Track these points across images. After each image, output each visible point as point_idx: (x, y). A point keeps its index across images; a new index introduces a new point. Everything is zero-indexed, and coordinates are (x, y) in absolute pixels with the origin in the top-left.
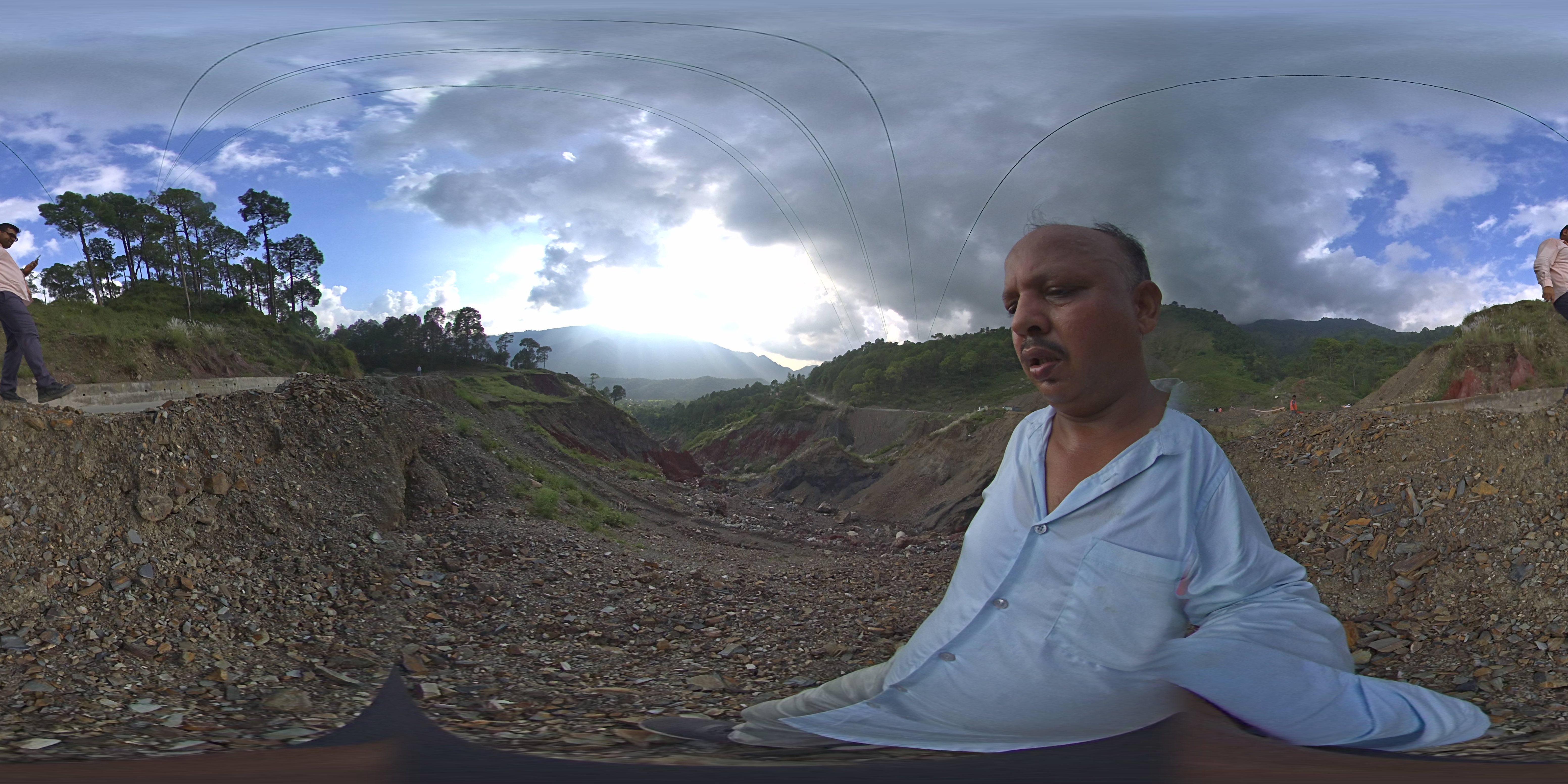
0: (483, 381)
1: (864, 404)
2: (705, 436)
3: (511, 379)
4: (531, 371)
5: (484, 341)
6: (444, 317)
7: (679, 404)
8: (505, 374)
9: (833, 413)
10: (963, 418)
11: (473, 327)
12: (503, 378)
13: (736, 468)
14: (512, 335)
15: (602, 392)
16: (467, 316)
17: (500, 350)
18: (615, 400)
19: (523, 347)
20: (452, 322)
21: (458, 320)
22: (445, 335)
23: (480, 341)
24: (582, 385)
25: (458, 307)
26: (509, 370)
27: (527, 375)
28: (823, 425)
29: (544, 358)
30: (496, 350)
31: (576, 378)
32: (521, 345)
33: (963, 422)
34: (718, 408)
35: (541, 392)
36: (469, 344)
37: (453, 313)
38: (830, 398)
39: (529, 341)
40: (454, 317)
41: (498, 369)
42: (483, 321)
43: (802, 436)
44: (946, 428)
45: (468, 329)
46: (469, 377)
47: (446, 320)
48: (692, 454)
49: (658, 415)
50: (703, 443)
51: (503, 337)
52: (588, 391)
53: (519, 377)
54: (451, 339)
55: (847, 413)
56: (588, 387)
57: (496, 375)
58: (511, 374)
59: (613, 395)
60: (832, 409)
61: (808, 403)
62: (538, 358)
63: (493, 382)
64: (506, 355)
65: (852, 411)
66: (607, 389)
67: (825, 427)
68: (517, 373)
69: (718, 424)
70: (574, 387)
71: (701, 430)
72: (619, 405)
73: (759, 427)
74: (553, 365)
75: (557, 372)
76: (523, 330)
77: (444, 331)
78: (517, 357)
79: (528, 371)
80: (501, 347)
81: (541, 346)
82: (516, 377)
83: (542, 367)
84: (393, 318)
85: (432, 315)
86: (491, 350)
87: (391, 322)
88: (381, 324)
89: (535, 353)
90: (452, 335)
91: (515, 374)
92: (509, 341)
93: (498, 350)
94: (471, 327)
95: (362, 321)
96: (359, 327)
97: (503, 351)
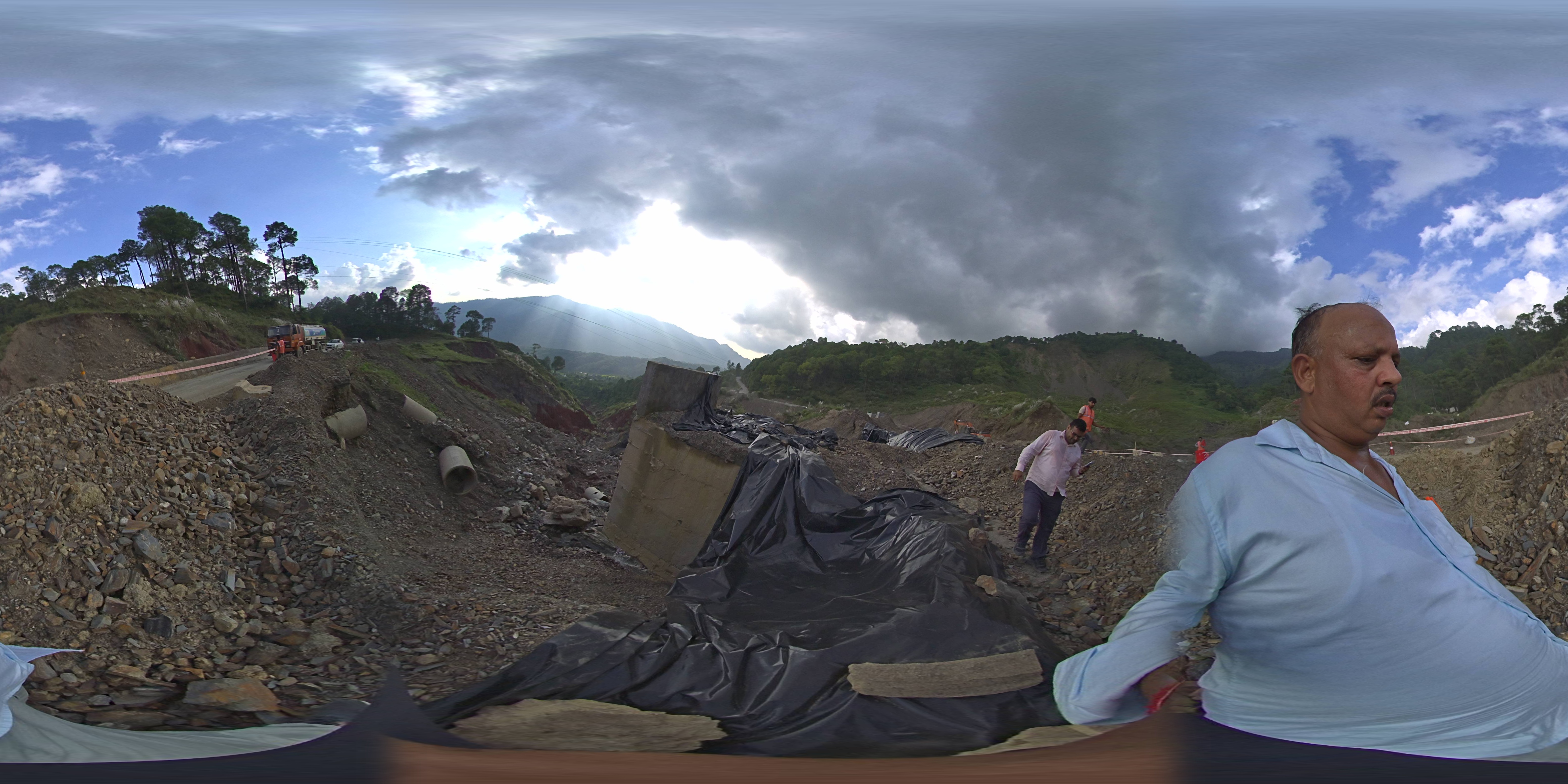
0: (427, 346)
3: (456, 346)
5: (433, 311)
8: (450, 342)
15: (543, 362)
16: (419, 292)
17: (448, 321)
18: (556, 369)
19: (469, 318)
20: (405, 298)
21: (411, 296)
23: (430, 310)
24: (522, 353)
25: (411, 286)
26: (455, 339)
27: (467, 342)
29: (488, 329)
30: (444, 320)
31: (518, 347)
36: (421, 316)
37: (406, 290)
39: (475, 311)
40: (407, 294)
41: (443, 337)
42: (433, 294)
49: (602, 388)
53: (464, 344)
56: (526, 355)
57: (441, 342)
58: (453, 341)
59: (553, 364)
66: (548, 359)
68: (462, 341)
72: (560, 372)
74: (495, 334)
75: (498, 340)
77: (398, 306)
78: (462, 327)
79: (472, 339)
80: (450, 318)
81: (485, 317)
82: (459, 343)
83: (487, 336)
84: (354, 295)
85: (388, 293)
86: (439, 321)
87: (352, 298)
88: (345, 300)
89: (481, 324)
90: (405, 308)
91: (457, 341)
92: (457, 313)
93: (446, 320)
94: (422, 302)
95: (328, 298)
96: (325, 304)
97: (451, 321)
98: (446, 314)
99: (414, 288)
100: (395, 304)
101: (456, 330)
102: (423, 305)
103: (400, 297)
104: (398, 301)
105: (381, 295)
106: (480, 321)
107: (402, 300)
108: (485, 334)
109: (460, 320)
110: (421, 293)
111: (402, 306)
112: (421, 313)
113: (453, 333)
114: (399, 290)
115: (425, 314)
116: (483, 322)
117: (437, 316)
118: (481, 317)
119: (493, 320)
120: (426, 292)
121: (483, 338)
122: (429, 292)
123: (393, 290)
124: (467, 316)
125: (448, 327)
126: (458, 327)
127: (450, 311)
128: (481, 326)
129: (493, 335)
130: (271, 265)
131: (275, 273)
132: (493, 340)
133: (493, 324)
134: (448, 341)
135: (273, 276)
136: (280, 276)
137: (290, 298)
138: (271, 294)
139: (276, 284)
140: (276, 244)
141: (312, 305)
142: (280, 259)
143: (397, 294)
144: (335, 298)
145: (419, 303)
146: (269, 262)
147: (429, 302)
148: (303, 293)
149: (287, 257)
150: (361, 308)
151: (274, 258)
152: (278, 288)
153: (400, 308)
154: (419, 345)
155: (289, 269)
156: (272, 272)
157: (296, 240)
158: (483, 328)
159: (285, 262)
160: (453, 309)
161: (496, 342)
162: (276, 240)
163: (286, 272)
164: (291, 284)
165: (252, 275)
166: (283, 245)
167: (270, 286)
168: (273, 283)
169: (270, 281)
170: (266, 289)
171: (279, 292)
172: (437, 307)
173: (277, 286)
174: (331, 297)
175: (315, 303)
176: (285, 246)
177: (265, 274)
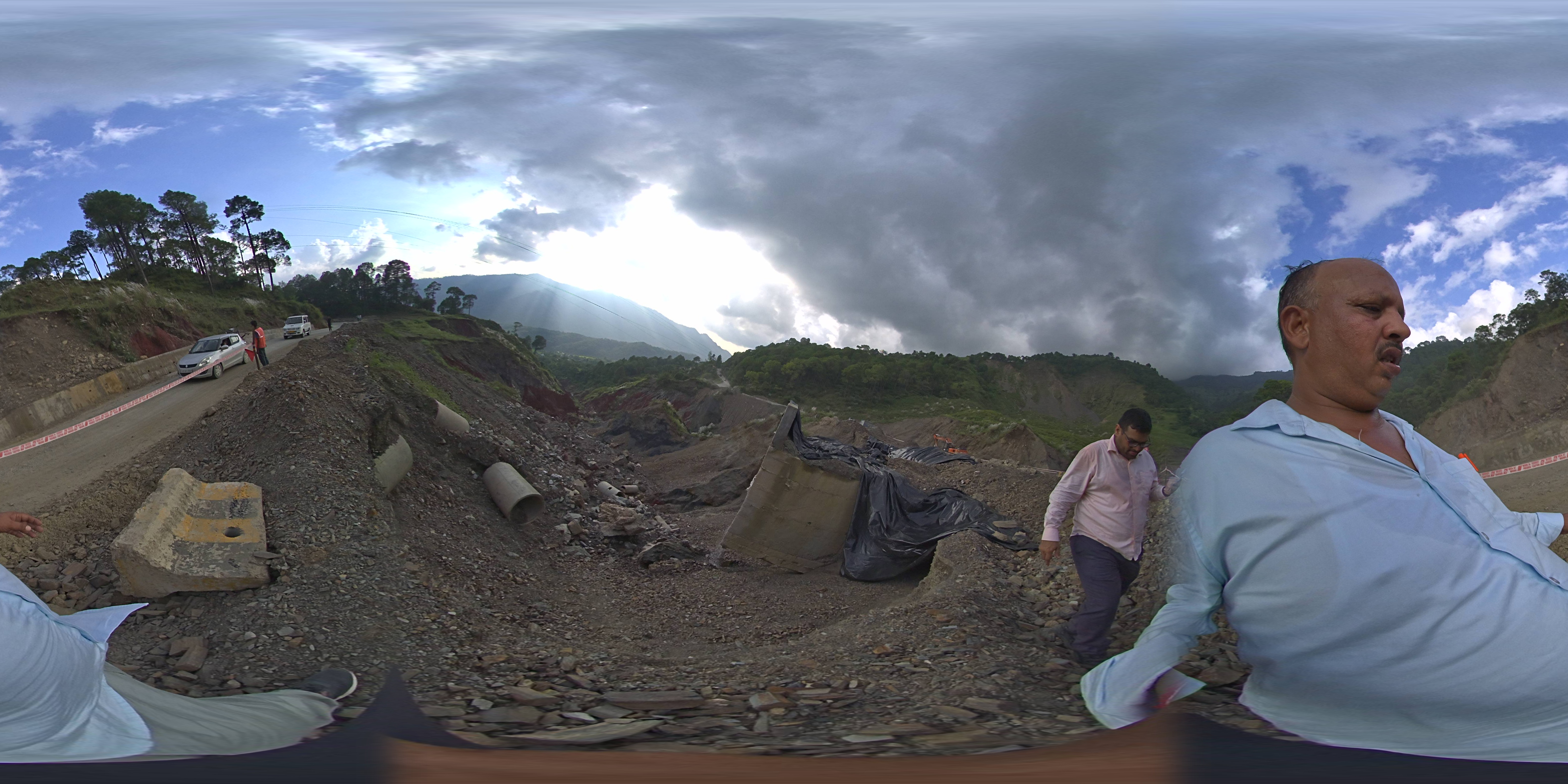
0: (406, 322)
3: (435, 323)
4: (456, 316)
5: (413, 290)
12: (428, 321)
16: (396, 268)
17: (428, 297)
18: (536, 349)
19: (450, 295)
20: (382, 274)
21: (387, 272)
23: (409, 289)
24: (503, 331)
25: (388, 261)
26: (435, 315)
27: (452, 319)
29: (468, 305)
30: (423, 296)
31: (500, 324)
36: (399, 292)
37: (382, 266)
39: (455, 289)
40: (384, 270)
41: (424, 314)
42: (411, 270)
46: (397, 320)
49: (579, 369)
52: (507, 338)
53: (444, 321)
54: (381, 288)
56: (509, 334)
57: (422, 319)
58: (436, 318)
59: (534, 344)
63: (417, 324)
64: (433, 302)
66: (529, 338)
68: (442, 318)
70: (492, 333)
72: (540, 353)
77: (374, 282)
78: (443, 303)
79: (453, 316)
80: (429, 294)
81: (467, 294)
82: (440, 321)
83: (467, 313)
84: (328, 272)
85: (364, 269)
86: (419, 297)
87: (326, 276)
88: (318, 278)
89: (461, 301)
90: (381, 283)
91: (439, 318)
92: (437, 289)
93: (425, 297)
94: (400, 278)
95: (300, 276)
96: (297, 282)
97: (431, 297)
98: (426, 290)
99: (390, 263)
100: (371, 280)
101: (436, 307)
102: (401, 281)
103: (376, 273)
104: (374, 277)
105: (357, 270)
106: (461, 297)
107: (378, 275)
108: (466, 311)
109: (440, 296)
110: (399, 269)
111: (378, 282)
112: (400, 289)
113: (433, 309)
114: (375, 266)
115: (404, 290)
116: (464, 299)
117: (417, 292)
118: (462, 293)
119: (475, 297)
120: (405, 267)
121: (464, 315)
122: (408, 268)
123: (369, 265)
124: (447, 293)
125: (428, 304)
126: (438, 303)
127: (430, 287)
128: (462, 302)
129: (475, 311)
130: (236, 244)
131: (242, 251)
132: (475, 318)
133: (474, 301)
134: (429, 318)
135: (240, 255)
136: (248, 254)
137: (259, 278)
138: (239, 273)
139: (243, 264)
140: (239, 220)
141: (283, 283)
142: (246, 237)
143: (374, 270)
144: (308, 276)
145: (397, 279)
146: (234, 240)
147: (408, 278)
148: (274, 271)
149: (253, 233)
150: (336, 285)
151: (239, 235)
152: (246, 268)
153: (376, 284)
154: (399, 323)
155: (257, 246)
156: (238, 250)
157: (263, 214)
158: (464, 304)
159: (251, 238)
160: (433, 285)
161: (478, 319)
162: (239, 216)
163: (254, 249)
164: (260, 262)
165: (216, 254)
166: (247, 220)
167: (236, 266)
168: (240, 262)
169: (237, 260)
170: (233, 269)
171: (247, 272)
172: (417, 283)
173: (244, 266)
174: (303, 275)
175: (286, 282)
176: (250, 221)
177: (231, 253)
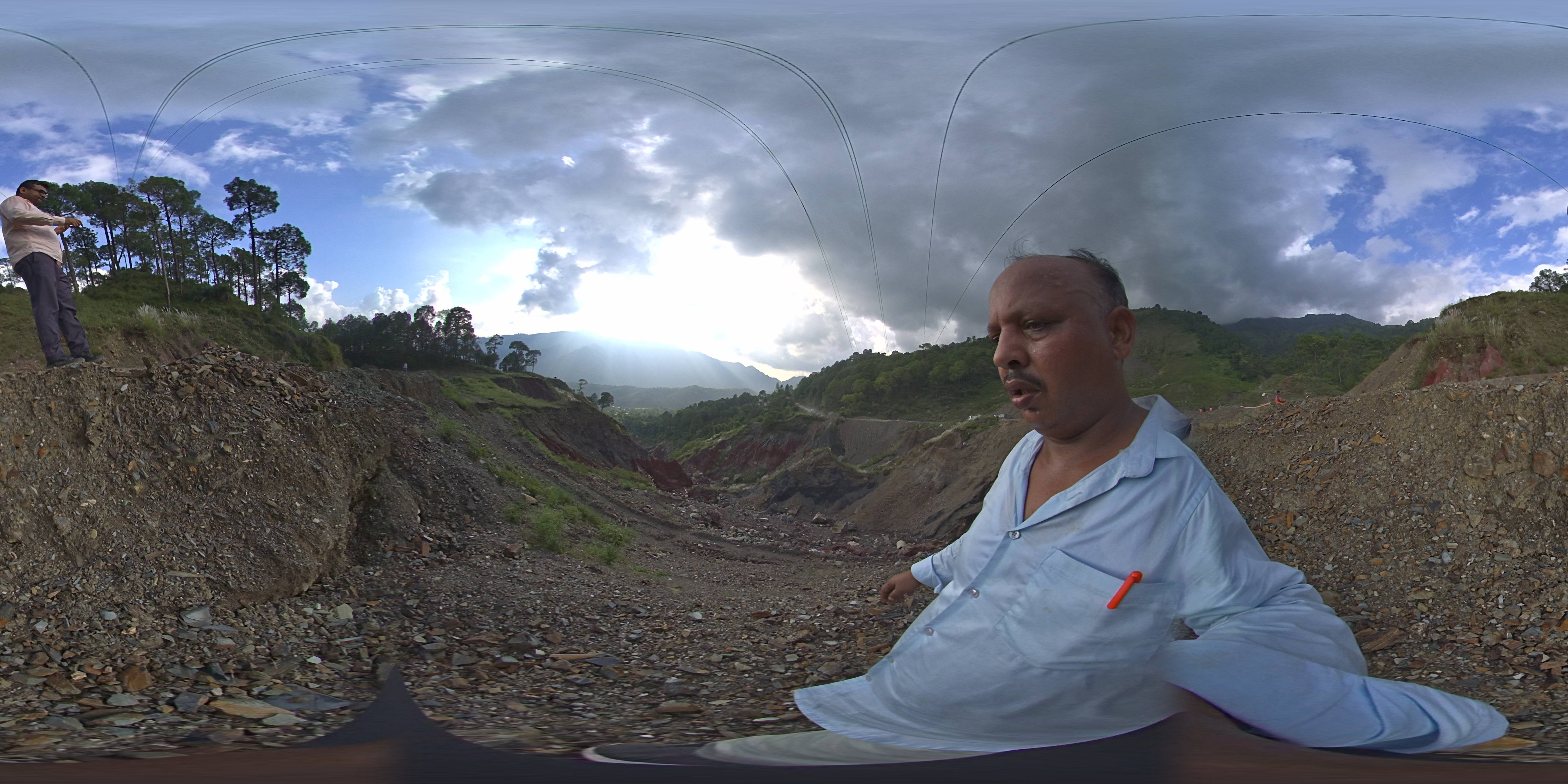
0: (471, 382)
1: (854, 415)
2: (693, 445)
3: (500, 382)
4: (520, 374)
5: (474, 342)
6: (434, 315)
7: (666, 413)
8: (493, 376)
9: (824, 423)
10: (956, 427)
11: (463, 327)
12: (492, 380)
13: (725, 478)
14: (502, 338)
15: (590, 398)
16: (458, 316)
18: (603, 407)
19: (512, 350)
20: (442, 321)
21: (448, 320)
22: (435, 334)
23: (470, 341)
24: (570, 391)
25: (450, 307)
26: (498, 372)
27: (516, 378)
28: (813, 436)
29: (533, 362)
31: (565, 384)
32: (510, 347)
33: (957, 430)
34: (706, 418)
35: (530, 395)
36: (459, 344)
37: (443, 312)
38: (820, 409)
39: (518, 344)
40: (444, 317)
41: (487, 371)
42: (474, 322)
43: (792, 446)
44: (940, 437)
45: (458, 329)
46: (457, 377)
47: (437, 319)
48: (680, 463)
49: (645, 423)
50: (691, 452)
51: (492, 339)
52: (576, 396)
53: (508, 379)
54: (440, 338)
55: (837, 423)
56: (576, 392)
57: (485, 377)
58: (500, 376)
59: (600, 401)
60: (822, 420)
61: (798, 414)
62: (527, 362)
63: (481, 384)
64: (496, 357)
65: (843, 422)
66: (595, 396)
67: (816, 437)
68: (506, 375)
69: (706, 434)
70: (563, 392)
71: (689, 440)
72: (607, 411)
73: (750, 436)
74: (542, 369)
75: (546, 375)
76: (513, 333)
77: (433, 330)
78: (505, 359)
79: (517, 374)
80: (491, 350)
81: (531, 349)
82: (505, 379)
84: (382, 314)
85: (423, 314)
86: (480, 351)
87: (380, 318)
88: (370, 320)
89: (524, 356)
90: (442, 333)
91: (503, 377)
92: (499, 343)
93: (487, 352)
94: (461, 328)
95: (352, 317)
97: (493, 352)
98: (487, 344)
99: (452, 310)
100: (430, 328)
101: (498, 363)
102: (462, 331)
104: (434, 325)
105: (415, 315)
106: (525, 352)
107: (439, 323)
108: (529, 369)
109: (503, 352)
110: (460, 317)
111: (438, 330)
112: (460, 341)
113: (495, 365)
114: (436, 311)
115: (464, 342)
116: (527, 355)
117: (478, 348)
118: (526, 348)
119: (537, 352)
120: (466, 316)
121: (528, 373)
122: (470, 317)
123: (429, 310)
125: (491, 359)
126: (501, 360)
128: (525, 359)
129: (540, 368)
132: (540, 376)
144: (360, 317)
147: (469, 328)
150: (391, 331)
154: (463, 382)
161: (543, 378)
172: (478, 337)
174: (356, 316)
